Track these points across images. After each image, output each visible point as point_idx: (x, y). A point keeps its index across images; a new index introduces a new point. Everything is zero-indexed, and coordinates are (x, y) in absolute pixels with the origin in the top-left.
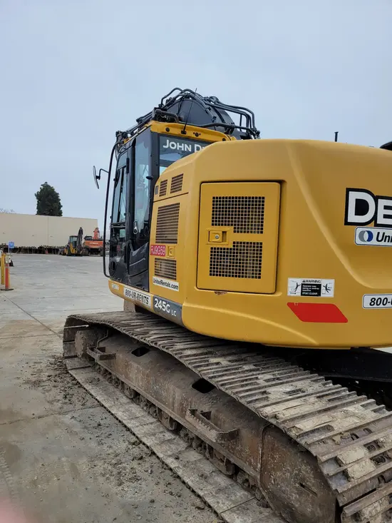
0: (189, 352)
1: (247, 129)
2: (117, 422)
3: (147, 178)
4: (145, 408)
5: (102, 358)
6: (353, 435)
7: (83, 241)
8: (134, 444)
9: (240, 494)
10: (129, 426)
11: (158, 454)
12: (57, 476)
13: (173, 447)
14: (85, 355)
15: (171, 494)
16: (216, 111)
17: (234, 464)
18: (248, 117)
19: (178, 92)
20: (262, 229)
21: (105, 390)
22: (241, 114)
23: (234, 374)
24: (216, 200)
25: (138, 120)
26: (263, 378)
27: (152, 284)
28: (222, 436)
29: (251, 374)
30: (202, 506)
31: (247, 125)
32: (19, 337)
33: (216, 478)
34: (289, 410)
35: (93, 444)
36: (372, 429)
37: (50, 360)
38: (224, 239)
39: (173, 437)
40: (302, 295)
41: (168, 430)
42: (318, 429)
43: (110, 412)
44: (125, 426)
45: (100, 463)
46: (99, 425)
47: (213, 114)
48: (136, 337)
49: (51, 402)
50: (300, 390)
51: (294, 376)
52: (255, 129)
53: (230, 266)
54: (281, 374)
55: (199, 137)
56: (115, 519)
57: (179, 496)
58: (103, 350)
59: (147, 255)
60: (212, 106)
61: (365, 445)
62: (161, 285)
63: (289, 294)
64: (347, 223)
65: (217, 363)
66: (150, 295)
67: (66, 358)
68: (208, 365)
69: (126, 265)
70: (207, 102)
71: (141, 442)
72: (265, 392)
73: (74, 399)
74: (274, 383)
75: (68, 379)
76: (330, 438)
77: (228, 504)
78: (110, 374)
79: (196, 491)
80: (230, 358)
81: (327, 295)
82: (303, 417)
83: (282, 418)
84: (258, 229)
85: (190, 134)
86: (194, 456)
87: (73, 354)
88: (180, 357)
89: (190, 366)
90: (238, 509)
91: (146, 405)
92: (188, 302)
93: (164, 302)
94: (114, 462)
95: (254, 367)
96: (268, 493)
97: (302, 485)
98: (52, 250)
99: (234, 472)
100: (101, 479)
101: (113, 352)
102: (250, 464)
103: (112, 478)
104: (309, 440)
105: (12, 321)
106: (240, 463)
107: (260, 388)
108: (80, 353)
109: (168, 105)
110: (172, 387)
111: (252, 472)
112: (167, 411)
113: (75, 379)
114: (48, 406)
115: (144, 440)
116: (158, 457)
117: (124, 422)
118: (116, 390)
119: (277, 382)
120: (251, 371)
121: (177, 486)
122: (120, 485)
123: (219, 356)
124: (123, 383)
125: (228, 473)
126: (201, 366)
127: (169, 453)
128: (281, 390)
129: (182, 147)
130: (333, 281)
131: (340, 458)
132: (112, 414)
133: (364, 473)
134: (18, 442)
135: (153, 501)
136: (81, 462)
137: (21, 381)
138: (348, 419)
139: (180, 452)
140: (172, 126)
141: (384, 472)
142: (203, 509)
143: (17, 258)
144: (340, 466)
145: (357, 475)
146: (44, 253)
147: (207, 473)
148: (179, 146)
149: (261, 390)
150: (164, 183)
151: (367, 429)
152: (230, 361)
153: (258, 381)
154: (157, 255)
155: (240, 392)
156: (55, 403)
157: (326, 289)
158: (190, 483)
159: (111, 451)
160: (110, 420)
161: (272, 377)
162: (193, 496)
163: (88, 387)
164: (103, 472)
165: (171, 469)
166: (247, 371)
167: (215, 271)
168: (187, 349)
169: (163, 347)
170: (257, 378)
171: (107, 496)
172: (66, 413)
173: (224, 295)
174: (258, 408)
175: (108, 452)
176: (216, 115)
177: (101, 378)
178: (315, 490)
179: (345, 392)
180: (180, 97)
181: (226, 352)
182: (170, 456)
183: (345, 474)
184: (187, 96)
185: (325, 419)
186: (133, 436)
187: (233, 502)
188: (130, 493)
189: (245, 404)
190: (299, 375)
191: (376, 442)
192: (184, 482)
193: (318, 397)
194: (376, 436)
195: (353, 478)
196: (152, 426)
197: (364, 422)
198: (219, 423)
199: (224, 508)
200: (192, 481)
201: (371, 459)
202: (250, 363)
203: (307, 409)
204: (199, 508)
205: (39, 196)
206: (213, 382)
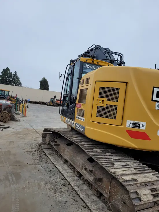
0: (86, 146)
1: (120, 61)
2: (58, 170)
3: (77, 78)
4: (69, 167)
5: (55, 145)
6: (146, 184)
7: (56, 101)
8: (63, 179)
9: (101, 204)
10: (62, 172)
11: (71, 184)
12: (33, 187)
13: (78, 183)
14: (49, 144)
15: (74, 200)
16: (108, 54)
17: (100, 192)
18: (121, 57)
19: (94, 46)
20: (118, 100)
21: (55, 158)
22: (118, 55)
23: (103, 156)
24: (101, 88)
25: (79, 56)
26: (113, 159)
27: (76, 118)
28: (95, 180)
29: (109, 156)
30: (85, 206)
31: (120, 60)
32: (26, 134)
33: (92, 197)
34: (121, 172)
35: (47, 177)
36: (155, 184)
37: (37, 144)
38: (103, 103)
39: (78, 179)
40: (132, 127)
41: (77, 176)
42: (131, 180)
43: (56, 166)
44: (61, 172)
45: (49, 185)
46: (51, 171)
47: (107, 55)
48: (67, 138)
49: (35, 160)
50: (128, 165)
51: (127, 159)
52: (123, 61)
53: (104, 113)
54: (122, 158)
55: (99, 64)
56: (51, 206)
57: (77, 201)
58: (56, 142)
59: (75, 107)
60: (107, 52)
61: (150, 189)
62: (79, 119)
63: (127, 127)
64: (152, 100)
65: (97, 151)
66: (74, 123)
67: (42, 144)
68: (92, 151)
69: (67, 110)
70: (105, 50)
71: (66, 179)
72: (113, 164)
73: (43, 160)
74: (118, 161)
75: (42, 152)
76: (136, 184)
77: (95, 207)
78: (58, 152)
79: (84, 200)
80: (102, 150)
81: (143, 128)
82: (126, 175)
83: (117, 174)
84: (116, 100)
85: (95, 62)
86: (85, 187)
87: (45, 143)
88: (82, 147)
89: (86, 151)
90: (99, 210)
91: (70, 166)
92: (87, 126)
93: (79, 126)
94: (54, 185)
95: (111, 154)
96: (111, 205)
97: (124, 203)
98: (44, 103)
99: (100, 195)
100: (48, 191)
101: (59, 143)
102: (106, 192)
103: (53, 191)
104: (126, 184)
105: (25, 129)
106: (102, 192)
107: (111, 162)
108: (47, 143)
109: (90, 51)
110: (79, 159)
111: (106, 196)
112: (77, 168)
113: (44, 153)
114: (33, 161)
115: (67, 179)
116: (71, 186)
117: (60, 171)
118: (59, 158)
119: (119, 161)
120: (109, 155)
121: (77, 198)
122: (55, 194)
123: (98, 149)
124: (62, 156)
125: (97, 195)
126: (90, 151)
127: (76, 185)
128: (120, 164)
129: (92, 67)
130: (145, 123)
131: (138, 192)
132: (56, 167)
133: (148, 200)
134: (20, 173)
135: (67, 202)
136: (42, 183)
137: (25, 151)
138: (145, 178)
139: (80, 185)
140: (89, 59)
141: (157, 201)
142: (86, 207)
143: (30, 105)
144: (138, 195)
145: (145, 200)
146: (40, 104)
147: (89, 194)
148: (90, 67)
149: (111, 163)
150: (83, 80)
151: (152, 183)
152: (102, 151)
153: (111, 160)
154: (78, 107)
155: (103, 162)
156: (36, 160)
157: (142, 126)
158: (82, 197)
159: (54, 181)
160: (55, 169)
161: (118, 159)
162: (82, 202)
163: (49, 156)
164: (50, 188)
165: (75, 191)
166: (108, 155)
167: (98, 115)
168: (86, 144)
169: (77, 143)
170: (111, 158)
171: (50, 197)
172: (39, 164)
173: (101, 124)
174: (109, 169)
175: (53, 181)
176: (108, 55)
177: (54, 153)
178: (129, 205)
179: (147, 168)
180: (95, 48)
181: (101, 147)
182: (76, 186)
183: (139, 199)
184: (98, 48)
185: (135, 177)
186: (63, 177)
187: (98, 207)
188: (58, 197)
189: (104, 167)
190: (129, 159)
191: (155, 189)
192: (80, 196)
193: (134, 169)
194: (155, 186)
195: (143, 201)
196: (71, 174)
197: (151, 180)
198: (95, 175)
199: (94, 208)
200: (83, 196)
201: (152, 195)
202: (110, 153)
203: (128, 172)
204: (84, 207)
205: (41, 82)
206: (93, 158)
